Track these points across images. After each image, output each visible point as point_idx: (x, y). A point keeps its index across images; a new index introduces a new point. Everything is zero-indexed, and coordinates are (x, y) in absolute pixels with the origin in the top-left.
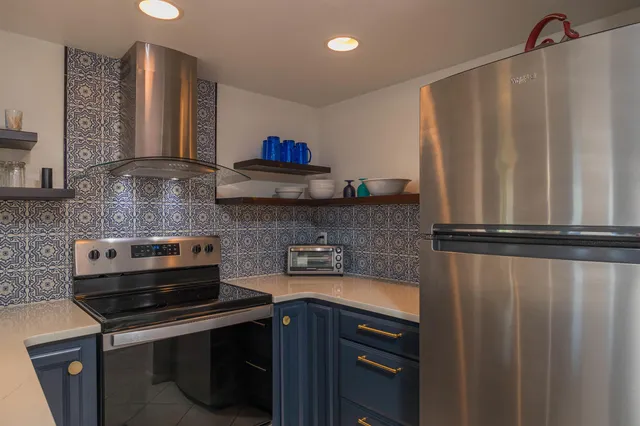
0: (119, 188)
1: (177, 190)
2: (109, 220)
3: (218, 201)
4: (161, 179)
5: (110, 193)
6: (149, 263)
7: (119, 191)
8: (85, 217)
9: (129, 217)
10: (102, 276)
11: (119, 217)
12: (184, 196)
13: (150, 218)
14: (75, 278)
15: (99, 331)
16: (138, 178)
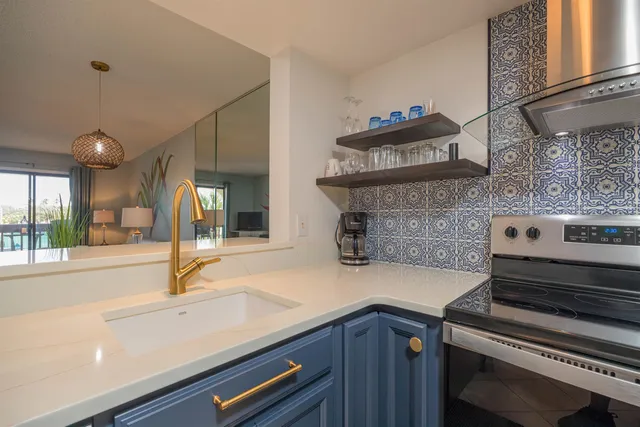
0: (554, 152)
2: (539, 191)
5: (541, 160)
7: (554, 157)
8: (510, 191)
9: (571, 191)
10: (526, 258)
11: (554, 189)
13: (608, 188)
14: (495, 256)
15: (441, 315)
16: (585, 132)
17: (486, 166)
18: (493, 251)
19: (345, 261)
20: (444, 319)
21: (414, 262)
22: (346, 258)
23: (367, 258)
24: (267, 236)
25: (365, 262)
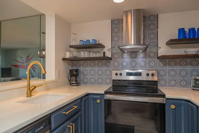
0: (125, 55)
1: (143, 55)
2: (122, 64)
3: (158, 58)
4: (137, 52)
5: (122, 57)
6: (132, 78)
7: (125, 56)
8: (116, 64)
9: (128, 64)
10: (119, 80)
11: (125, 64)
12: (145, 57)
13: (133, 64)
14: (113, 80)
15: (104, 93)
16: (130, 52)
17: (111, 57)
18: (113, 79)
19: (72, 85)
20: (105, 94)
21: (93, 83)
22: (72, 84)
23: (79, 84)
24: (45, 78)
25: (78, 85)
